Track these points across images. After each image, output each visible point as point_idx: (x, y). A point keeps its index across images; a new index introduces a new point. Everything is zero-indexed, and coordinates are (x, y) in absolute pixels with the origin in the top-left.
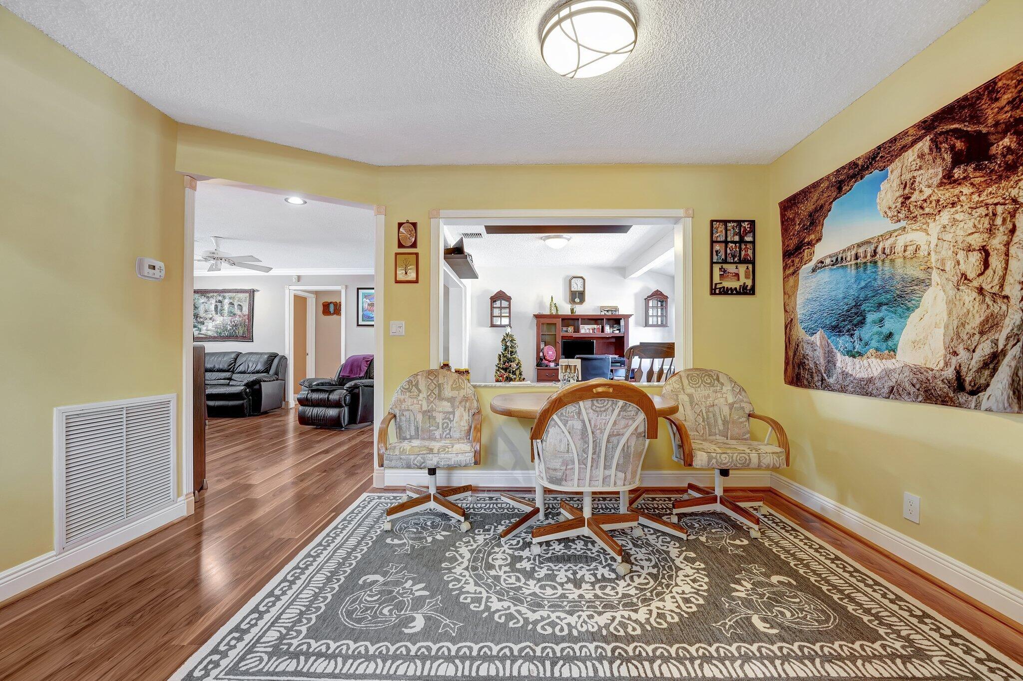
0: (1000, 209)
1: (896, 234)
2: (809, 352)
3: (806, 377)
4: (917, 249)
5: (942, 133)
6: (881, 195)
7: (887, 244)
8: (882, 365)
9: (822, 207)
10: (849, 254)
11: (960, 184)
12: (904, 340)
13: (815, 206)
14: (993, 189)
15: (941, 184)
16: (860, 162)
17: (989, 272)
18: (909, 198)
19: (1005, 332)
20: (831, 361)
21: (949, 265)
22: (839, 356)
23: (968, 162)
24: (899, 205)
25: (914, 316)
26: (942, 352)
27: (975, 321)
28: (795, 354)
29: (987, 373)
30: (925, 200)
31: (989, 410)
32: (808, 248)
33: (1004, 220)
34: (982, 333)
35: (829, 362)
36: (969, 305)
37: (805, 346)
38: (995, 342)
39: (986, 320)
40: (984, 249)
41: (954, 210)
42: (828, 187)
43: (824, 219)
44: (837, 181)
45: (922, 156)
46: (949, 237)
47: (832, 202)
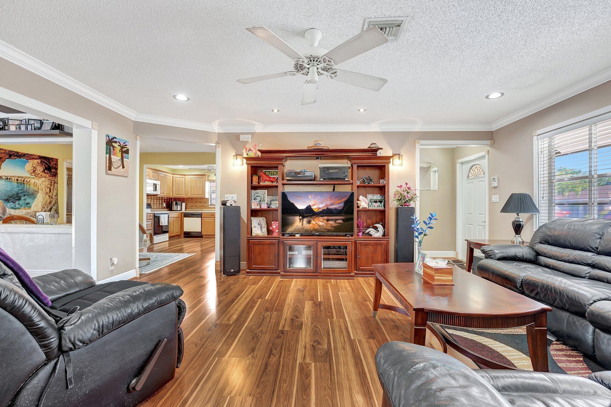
0: (53, 182)
1: (31, 178)
4: (37, 184)
5: (43, 161)
6: (26, 166)
7: (28, 180)
8: (26, 211)
10: (13, 178)
11: (46, 174)
12: (33, 205)
14: (51, 177)
15: (42, 172)
16: (20, 153)
17: (51, 193)
18: (35, 171)
19: (52, 204)
21: (44, 190)
22: (7, 209)
23: (48, 170)
24: (32, 172)
25: (36, 199)
26: (41, 208)
27: (48, 202)
30: (39, 173)
33: (53, 184)
34: (49, 204)
35: (4, 211)
38: (51, 206)
40: (50, 188)
41: (45, 178)
42: (4, 153)
43: (2, 163)
44: (9, 153)
45: (38, 163)
46: (44, 184)
47: (6, 159)
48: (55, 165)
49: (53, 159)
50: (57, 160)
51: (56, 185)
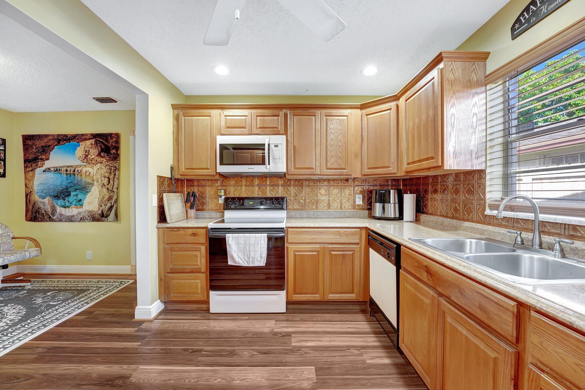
0: (112, 168)
1: (83, 166)
2: (41, 206)
3: (40, 217)
4: (90, 173)
5: (98, 140)
6: (77, 152)
7: (80, 169)
8: (77, 211)
9: (49, 146)
10: (63, 169)
11: (103, 158)
12: (86, 202)
13: (45, 144)
14: (111, 162)
15: (97, 156)
16: (69, 136)
17: (110, 184)
18: (88, 156)
19: (114, 200)
20: (54, 210)
21: (100, 180)
22: (58, 208)
23: (105, 153)
24: (84, 157)
25: (89, 195)
26: (98, 206)
27: (107, 197)
28: (33, 207)
29: (109, 211)
30: (93, 159)
31: (110, 221)
32: (41, 161)
33: (113, 171)
34: (108, 201)
35: (53, 210)
36: (105, 193)
37: (39, 203)
38: (111, 203)
39: (109, 197)
40: (108, 178)
41: (101, 164)
42: (53, 139)
43: (50, 152)
44: (57, 139)
45: (92, 144)
46: (99, 172)
47: (55, 146)
48: (116, 143)
49: (111, 135)
50: (118, 136)
51: (117, 173)
